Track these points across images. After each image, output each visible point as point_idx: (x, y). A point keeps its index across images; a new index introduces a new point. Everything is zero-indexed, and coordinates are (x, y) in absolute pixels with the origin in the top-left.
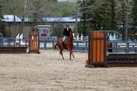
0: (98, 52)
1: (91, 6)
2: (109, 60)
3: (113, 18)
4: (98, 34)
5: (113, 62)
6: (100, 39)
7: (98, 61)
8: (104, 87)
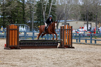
0: (13, 39)
1: (8, 7)
2: (21, 44)
3: (24, 16)
4: (13, 26)
5: (23, 45)
6: (15, 30)
7: (13, 45)
8: (17, 63)
